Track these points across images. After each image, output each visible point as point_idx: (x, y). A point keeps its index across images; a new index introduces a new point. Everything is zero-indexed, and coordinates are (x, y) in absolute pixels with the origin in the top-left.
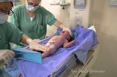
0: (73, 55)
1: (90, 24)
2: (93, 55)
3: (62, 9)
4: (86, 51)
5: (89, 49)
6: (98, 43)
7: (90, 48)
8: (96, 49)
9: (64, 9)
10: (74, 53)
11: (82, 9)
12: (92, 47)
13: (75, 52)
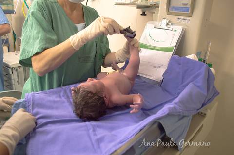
0: (156, 126)
1: (201, 52)
2: (202, 126)
3: (141, 14)
4: (188, 116)
5: (195, 112)
6: (216, 93)
7: (198, 110)
8: (209, 111)
9: (146, 15)
10: (159, 121)
11: (185, 18)
12: (203, 106)
13: (160, 118)
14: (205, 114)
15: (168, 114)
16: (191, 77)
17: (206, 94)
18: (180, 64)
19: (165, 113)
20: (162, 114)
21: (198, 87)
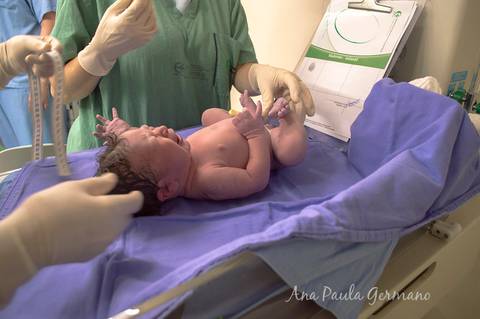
8: (459, 228)
14: (446, 236)
15: (293, 236)
16: (416, 136)
17: (440, 184)
18: (392, 101)
19: (282, 233)
20: (276, 235)
21: (423, 164)
